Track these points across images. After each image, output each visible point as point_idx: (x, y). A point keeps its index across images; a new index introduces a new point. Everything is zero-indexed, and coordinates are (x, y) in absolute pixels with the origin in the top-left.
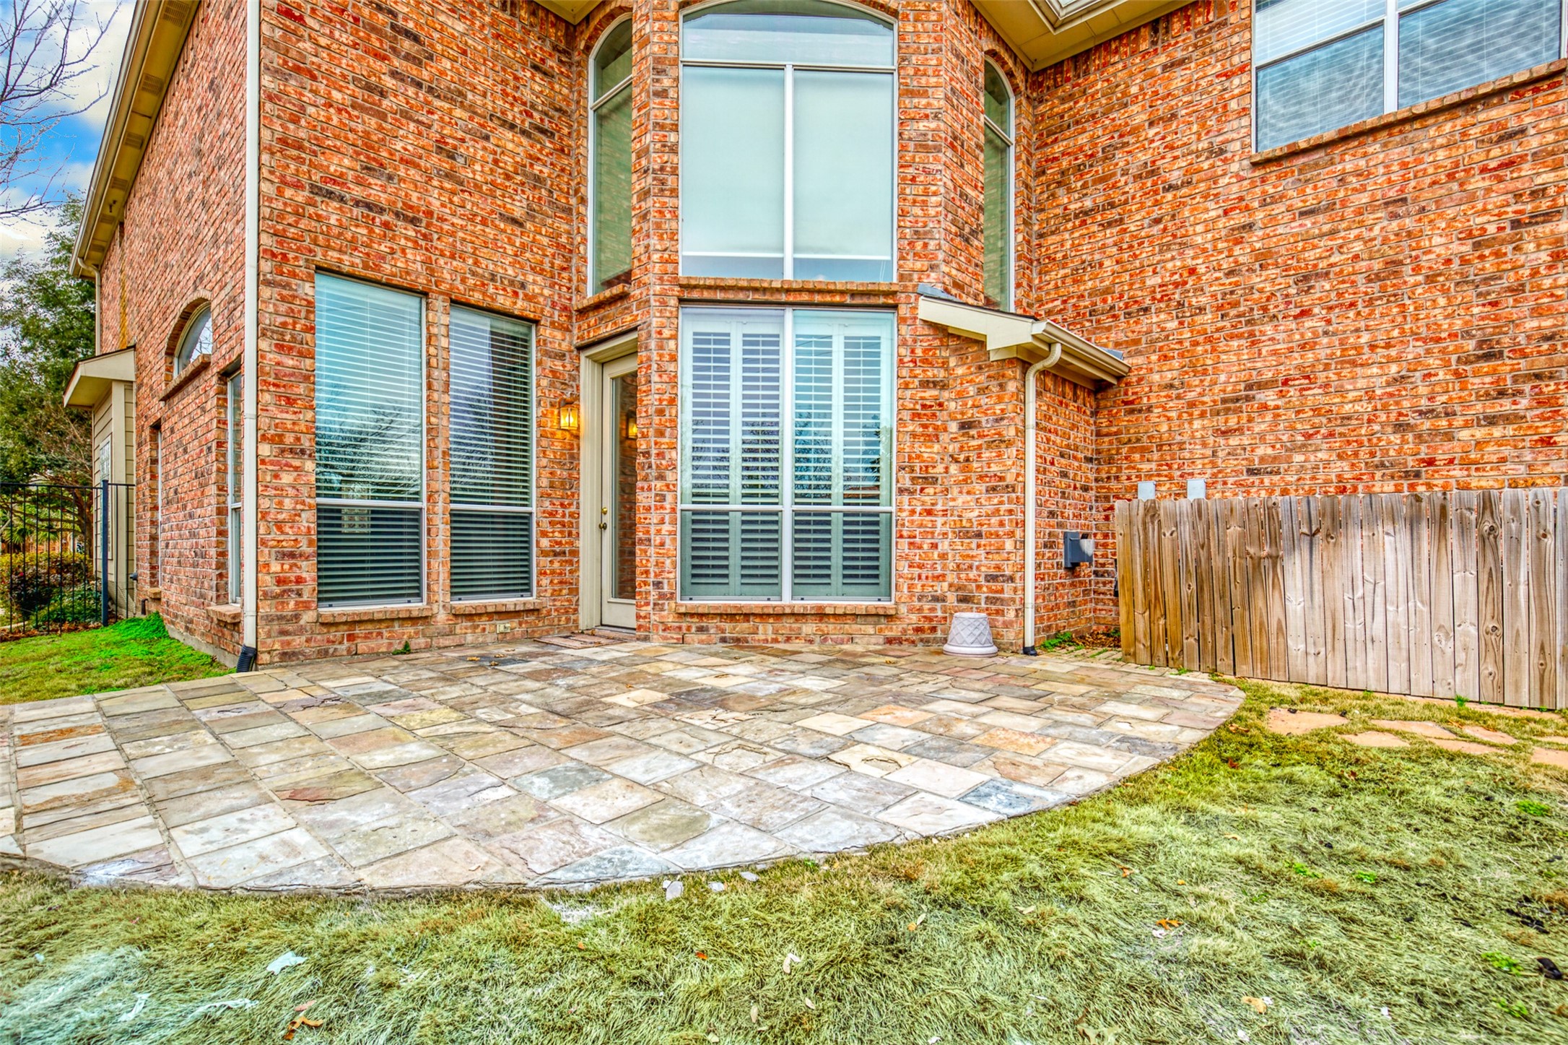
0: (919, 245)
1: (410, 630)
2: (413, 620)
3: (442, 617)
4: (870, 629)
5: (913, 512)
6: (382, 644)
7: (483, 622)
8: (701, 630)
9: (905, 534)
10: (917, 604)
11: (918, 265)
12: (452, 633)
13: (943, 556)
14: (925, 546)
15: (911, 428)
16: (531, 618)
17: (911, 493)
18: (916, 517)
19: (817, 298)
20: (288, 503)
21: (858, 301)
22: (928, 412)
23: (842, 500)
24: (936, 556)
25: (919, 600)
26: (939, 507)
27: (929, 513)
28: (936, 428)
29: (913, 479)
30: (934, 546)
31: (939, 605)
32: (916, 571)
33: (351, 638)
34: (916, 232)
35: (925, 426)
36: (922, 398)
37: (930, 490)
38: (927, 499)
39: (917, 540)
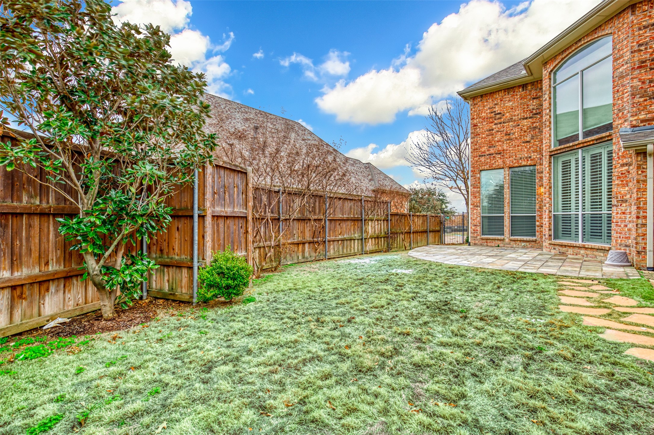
0: (620, 114)
1: (499, 242)
2: (500, 240)
3: (507, 240)
4: (602, 254)
5: (617, 213)
6: (493, 245)
7: (518, 242)
8: (554, 249)
9: (614, 221)
10: (619, 247)
11: (620, 122)
12: (509, 244)
13: (629, 230)
14: (622, 226)
15: (617, 182)
16: (533, 243)
17: (617, 206)
18: (619, 215)
19: (585, 144)
21: (598, 141)
22: (624, 176)
23: (606, 209)
24: (626, 230)
25: (620, 246)
26: (628, 211)
27: (624, 213)
28: (627, 181)
29: (617, 201)
30: (626, 226)
31: (628, 248)
32: (619, 235)
33: (487, 242)
34: (619, 110)
35: (622, 181)
36: (621, 171)
37: (624, 205)
38: (623, 208)
39: (619, 224)
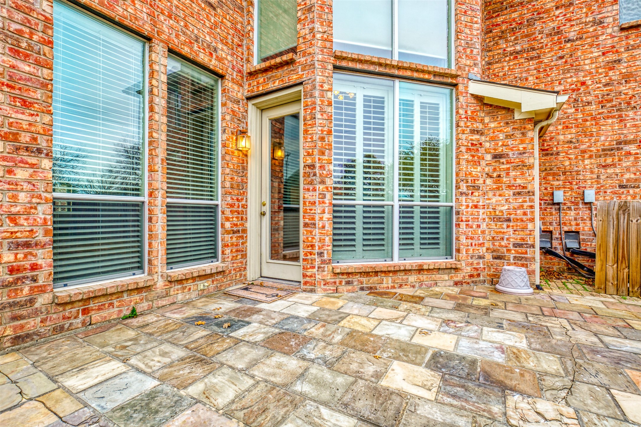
0: (468, 51)
1: (136, 297)
2: (139, 290)
3: (160, 283)
4: (446, 277)
5: (467, 206)
6: (112, 313)
7: (190, 284)
8: (348, 283)
9: (464, 219)
10: (470, 260)
11: (468, 62)
12: (167, 295)
13: (483, 232)
14: (474, 226)
15: (466, 157)
16: (220, 277)
17: (467, 195)
18: (469, 209)
19: (416, 75)
20: (23, 197)
21: (437, 79)
22: (474, 148)
23: (419, 199)
24: (479, 232)
25: (471, 258)
26: (481, 204)
27: (476, 207)
28: (479, 158)
29: (467, 187)
30: (479, 226)
31: (481, 261)
32: (470, 241)
33: (85, 312)
34: (467, 43)
35: (473, 156)
36: (472, 140)
37: (476, 194)
38: (475, 198)
39: (470, 223)
